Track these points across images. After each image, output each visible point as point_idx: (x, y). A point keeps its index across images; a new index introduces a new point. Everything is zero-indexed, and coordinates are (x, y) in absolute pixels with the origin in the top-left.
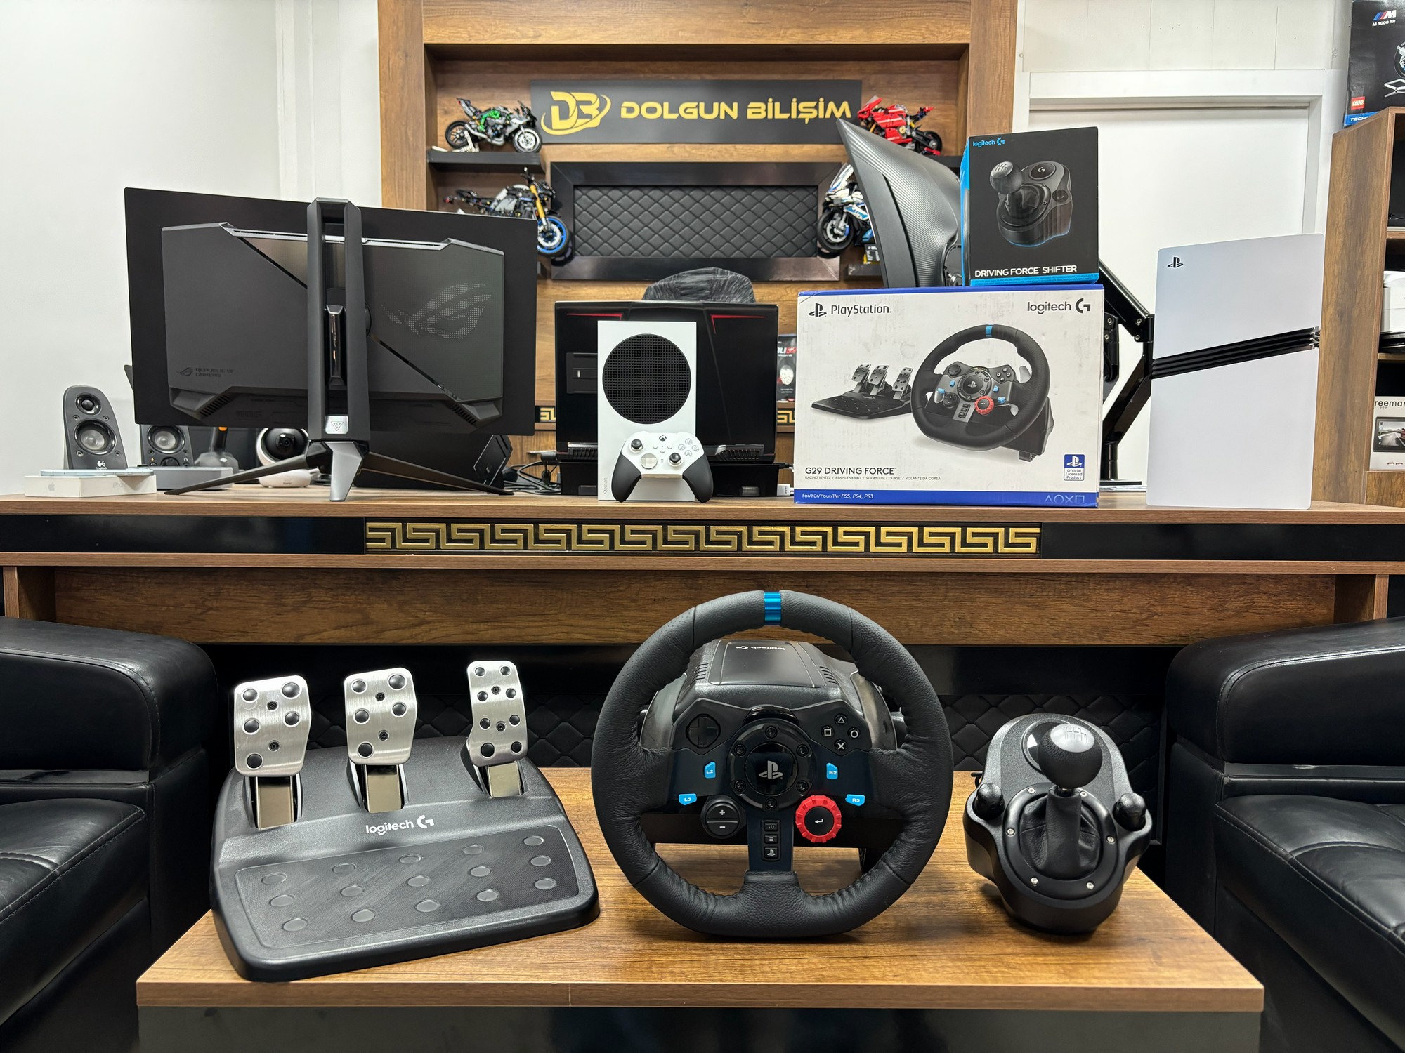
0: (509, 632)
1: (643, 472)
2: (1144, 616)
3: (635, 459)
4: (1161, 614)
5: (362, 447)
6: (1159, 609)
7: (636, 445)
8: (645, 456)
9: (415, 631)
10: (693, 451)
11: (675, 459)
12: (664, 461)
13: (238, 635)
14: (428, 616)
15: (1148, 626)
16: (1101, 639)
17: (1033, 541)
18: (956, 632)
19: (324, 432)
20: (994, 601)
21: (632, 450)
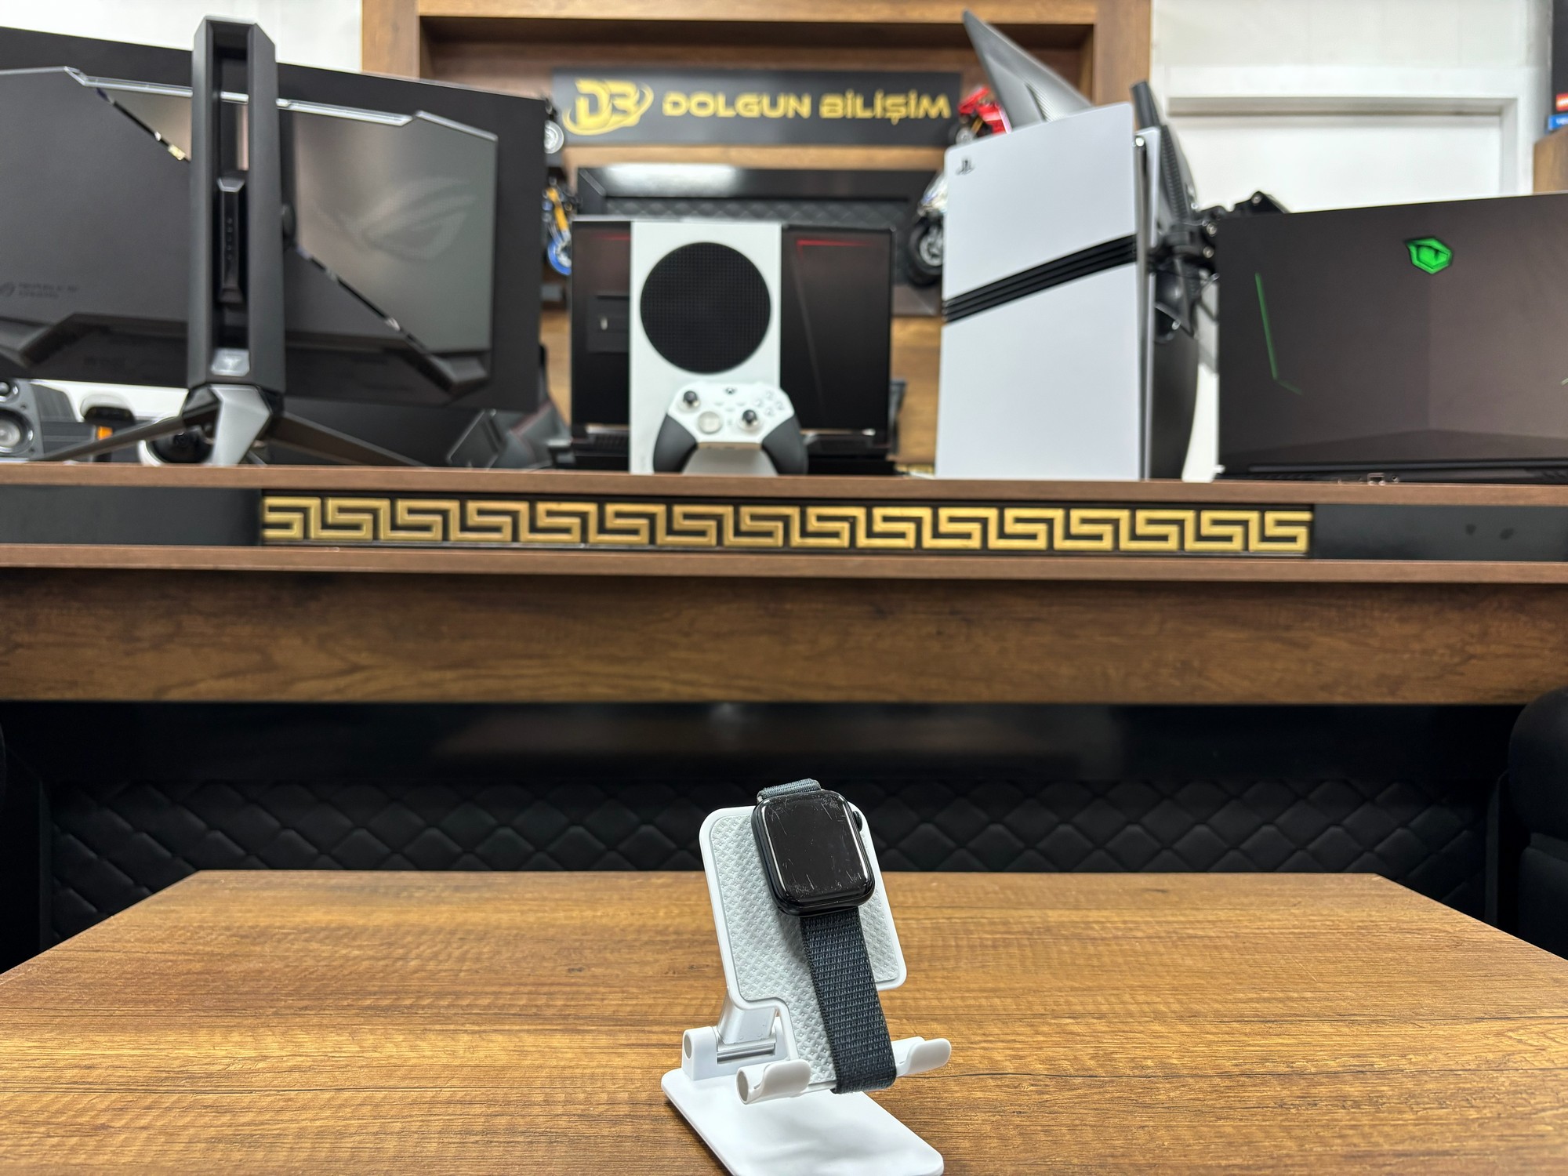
0: (492, 684)
1: (701, 438)
2: (1456, 660)
3: (688, 420)
4: (1482, 657)
5: (270, 398)
6: (1478, 649)
7: (690, 399)
8: (703, 416)
9: (342, 682)
10: (777, 410)
11: (749, 418)
12: (734, 421)
13: (61, 688)
14: (364, 658)
15: (1462, 674)
16: (1392, 693)
17: (1302, 533)
18: (1177, 683)
19: (209, 372)
20: (1232, 635)
21: (684, 405)
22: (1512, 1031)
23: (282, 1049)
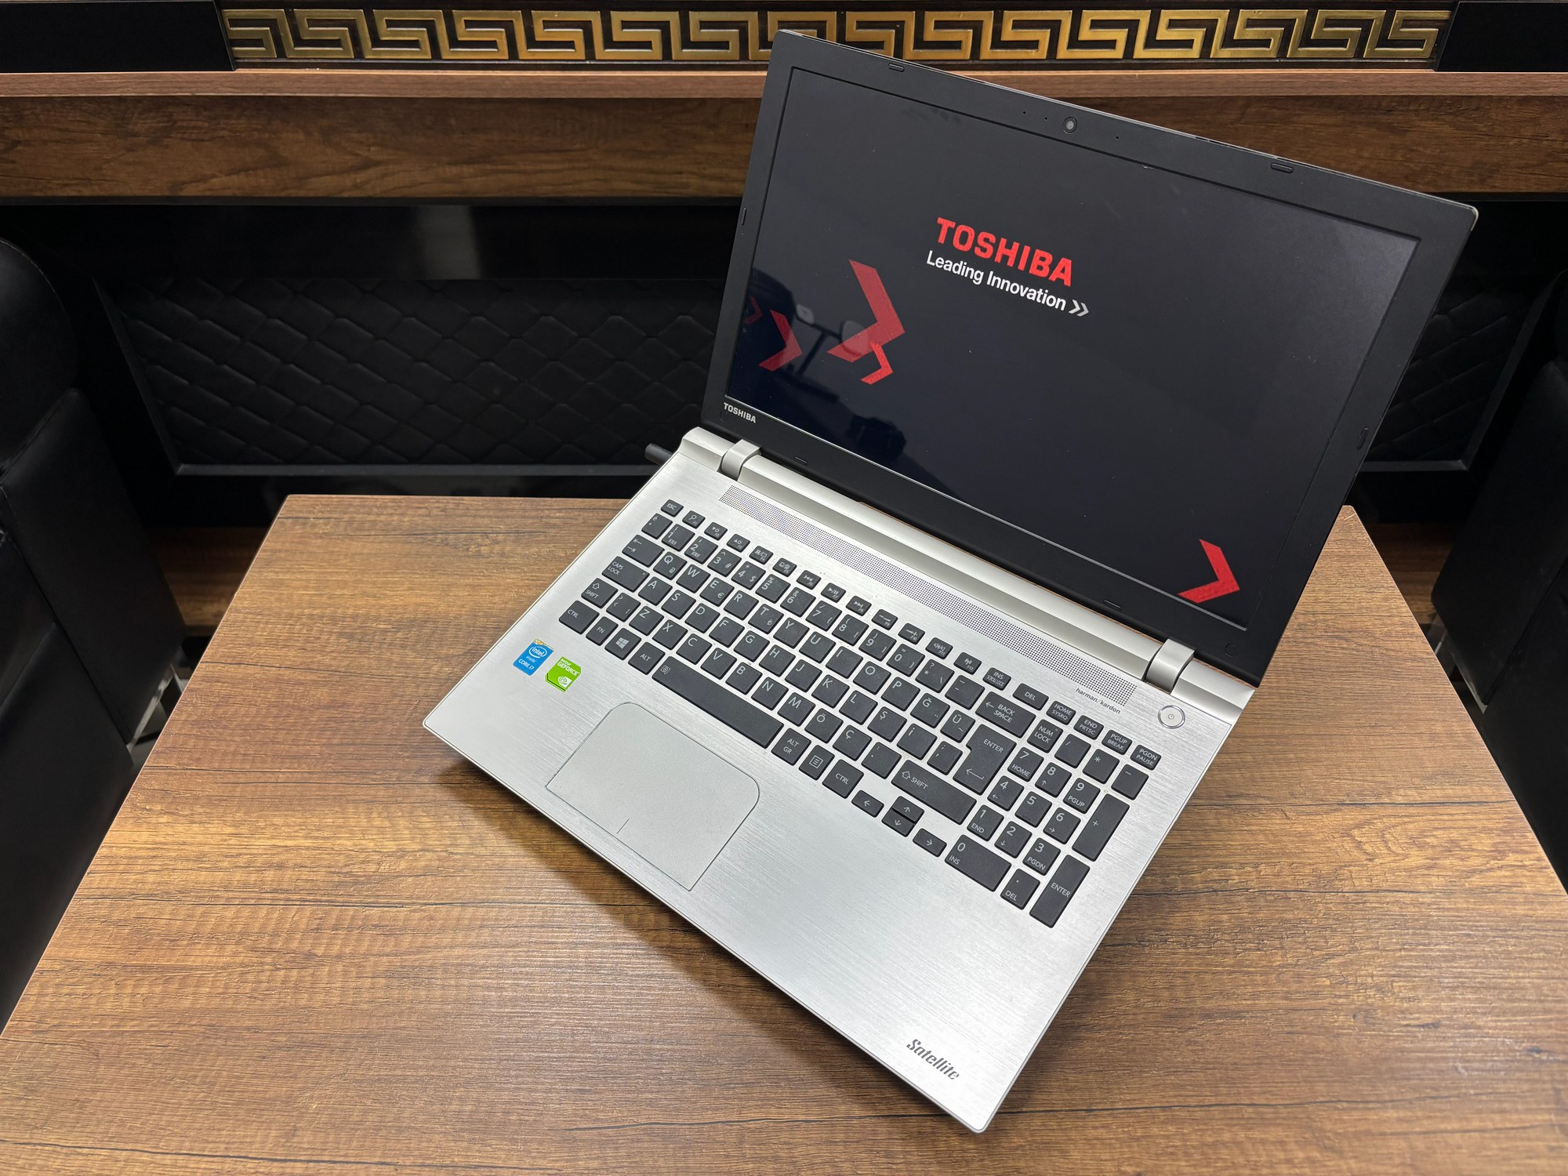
13: (77, 184)
14: (374, 153)
17: (1431, 34)
22: (1359, 826)
23: (413, 839)
